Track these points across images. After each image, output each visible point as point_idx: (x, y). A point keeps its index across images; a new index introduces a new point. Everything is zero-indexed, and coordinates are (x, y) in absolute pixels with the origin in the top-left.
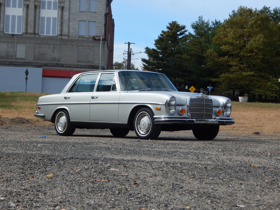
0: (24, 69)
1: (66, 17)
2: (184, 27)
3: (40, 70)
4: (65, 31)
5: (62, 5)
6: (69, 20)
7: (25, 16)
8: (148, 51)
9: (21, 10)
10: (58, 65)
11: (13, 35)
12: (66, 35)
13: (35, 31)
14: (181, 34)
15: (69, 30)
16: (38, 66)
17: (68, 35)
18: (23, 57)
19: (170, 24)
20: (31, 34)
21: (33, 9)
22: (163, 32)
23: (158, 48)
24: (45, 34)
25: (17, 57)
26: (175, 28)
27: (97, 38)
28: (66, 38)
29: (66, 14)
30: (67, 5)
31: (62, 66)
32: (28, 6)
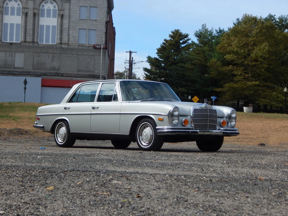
0: (23, 78)
1: (66, 26)
2: (187, 36)
3: (38, 81)
4: (65, 40)
5: (62, 13)
6: (69, 28)
7: (23, 24)
8: (150, 60)
9: (20, 18)
10: (57, 74)
11: (11, 44)
12: (65, 44)
13: (33, 39)
14: (184, 43)
15: (69, 38)
16: (37, 75)
17: (68, 44)
18: (22, 66)
19: (173, 33)
20: (29, 42)
21: (32, 17)
22: (165, 40)
23: (160, 57)
24: (44, 43)
25: (16, 66)
26: (177, 36)
27: (98, 47)
28: (66, 46)
29: (66, 22)
30: (66, 13)
31: (62, 75)
32: (26, 14)
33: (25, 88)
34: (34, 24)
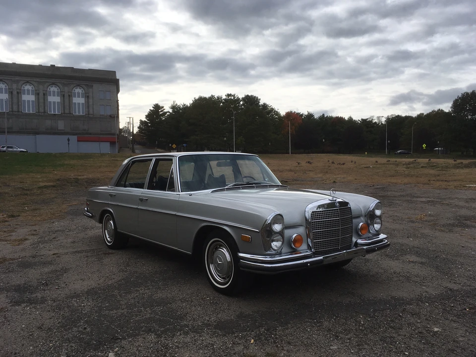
0: (66, 137)
1: (91, 103)
2: (163, 107)
3: (75, 137)
4: (91, 112)
5: (87, 95)
6: (93, 104)
7: (62, 102)
8: (142, 122)
9: (59, 98)
10: (87, 134)
11: (55, 114)
12: (91, 114)
14: (161, 111)
15: (93, 111)
16: (74, 134)
17: (93, 114)
18: (63, 129)
19: (154, 105)
22: (150, 110)
23: (148, 120)
24: (77, 114)
25: (59, 129)
26: (157, 107)
27: (113, 116)
28: (92, 116)
29: (91, 100)
30: (91, 94)
31: (90, 134)
32: (64, 96)
33: (69, 144)
34: (70, 102)
